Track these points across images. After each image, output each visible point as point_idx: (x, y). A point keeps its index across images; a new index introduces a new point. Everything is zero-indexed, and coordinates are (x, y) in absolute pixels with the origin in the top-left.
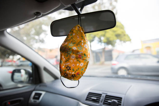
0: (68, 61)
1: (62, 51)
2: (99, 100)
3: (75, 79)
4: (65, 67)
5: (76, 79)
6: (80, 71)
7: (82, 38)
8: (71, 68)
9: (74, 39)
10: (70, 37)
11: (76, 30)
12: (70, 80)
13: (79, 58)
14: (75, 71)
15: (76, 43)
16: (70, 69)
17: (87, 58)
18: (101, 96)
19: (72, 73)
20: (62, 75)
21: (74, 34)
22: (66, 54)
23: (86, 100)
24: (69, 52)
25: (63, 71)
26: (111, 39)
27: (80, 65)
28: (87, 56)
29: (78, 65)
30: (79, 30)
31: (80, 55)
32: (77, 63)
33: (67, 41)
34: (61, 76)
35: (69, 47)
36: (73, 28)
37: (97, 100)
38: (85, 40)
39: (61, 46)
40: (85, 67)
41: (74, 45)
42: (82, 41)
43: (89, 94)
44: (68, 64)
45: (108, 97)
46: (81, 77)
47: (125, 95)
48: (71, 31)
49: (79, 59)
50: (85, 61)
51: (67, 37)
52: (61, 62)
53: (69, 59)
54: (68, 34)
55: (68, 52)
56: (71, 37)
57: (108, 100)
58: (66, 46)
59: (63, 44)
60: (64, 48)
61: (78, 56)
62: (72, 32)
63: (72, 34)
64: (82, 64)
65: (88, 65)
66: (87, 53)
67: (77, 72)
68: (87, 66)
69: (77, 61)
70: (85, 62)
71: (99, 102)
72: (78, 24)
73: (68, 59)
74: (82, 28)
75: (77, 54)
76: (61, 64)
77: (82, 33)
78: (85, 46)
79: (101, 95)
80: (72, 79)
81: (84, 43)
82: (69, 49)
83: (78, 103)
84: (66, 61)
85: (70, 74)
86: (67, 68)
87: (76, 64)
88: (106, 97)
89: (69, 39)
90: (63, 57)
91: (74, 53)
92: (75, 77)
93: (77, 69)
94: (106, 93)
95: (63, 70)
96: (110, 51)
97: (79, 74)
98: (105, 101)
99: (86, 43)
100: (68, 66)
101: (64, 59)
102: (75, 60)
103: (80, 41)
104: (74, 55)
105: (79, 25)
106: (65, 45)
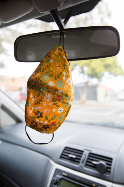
0: (40, 103)
1: (31, 87)
2: (80, 159)
3: (48, 131)
4: (34, 112)
5: (50, 132)
6: (57, 120)
7: (64, 69)
8: (43, 114)
9: (51, 69)
10: (45, 64)
11: (55, 55)
12: (40, 132)
13: (57, 100)
14: (48, 120)
15: (54, 75)
16: (42, 117)
17: (69, 100)
18: (82, 154)
19: (44, 122)
20: (28, 125)
21: (52, 61)
22: (37, 93)
23: (61, 157)
24: (42, 90)
25: (29, 118)
26: (98, 71)
27: (58, 111)
28: (70, 97)
29: (54, 110)
30: (60, 54)
31: (59, 96)
32: (54, 108)
33: (40, 71)
34: (26, 125)
35: (41, 81)
36: (50, 51)
37: (76, 158)
38: (68, 71)
39: (30, 78)
40: (65, 114)
41: (51, 78)
42: (64, 73)
43: (65, 149)
44: (39, 108)
45: (93, 156)
46: (56, 129)
47: (117, 154)
48: (46, 55)
49: (57, 102)
50: (67, 104)
51: (40, 64)
52: (28, 104)
53: (41, 100)
54: (43, 60)
55: (40, 89)
56: (47, 65)
57: (93, 160)
58: (37, 79)
59: (33, 75)
60: (34, 82)
61: (55, 97)
62: (49, 56)
63: (49, 60)
64: (61, 110)
65: (69, 111)
66: (70, 93)
67: (52, 121)
68: (68, 113)
69: (54, 105)
70: (66, 106)
71: (79, 162)
72: (60, 45)
73: (39, 100)
74: (64, 52)
75: (55, 94)
76: (28, 107)
77: (65, 60)
78: (68, 82)
79: (83, 151)
80: (43, 131)
81: (67, 77)
82: (42, 84)
83: (48, 162)
84: (36, 104)
85: (40, 123)
86: (36, 114)
87: (51, 108)
88: (89, 156)
89: (43, 68)
90: (31, 96)
91: (50, 92)
92: (48, 128)
93: (53, 116)
94: (90, 149)
95: (30, 116)
96: (95, 87)
97: (55, 125)
98: (87, 161)
99: (70, 77)
100: (39, 112)
101: (33, 99)
102: (51, 104)
103: (61, 73)
104: (50, 96)
105: (61, 47)
106: (36, 77)
